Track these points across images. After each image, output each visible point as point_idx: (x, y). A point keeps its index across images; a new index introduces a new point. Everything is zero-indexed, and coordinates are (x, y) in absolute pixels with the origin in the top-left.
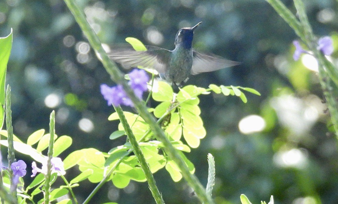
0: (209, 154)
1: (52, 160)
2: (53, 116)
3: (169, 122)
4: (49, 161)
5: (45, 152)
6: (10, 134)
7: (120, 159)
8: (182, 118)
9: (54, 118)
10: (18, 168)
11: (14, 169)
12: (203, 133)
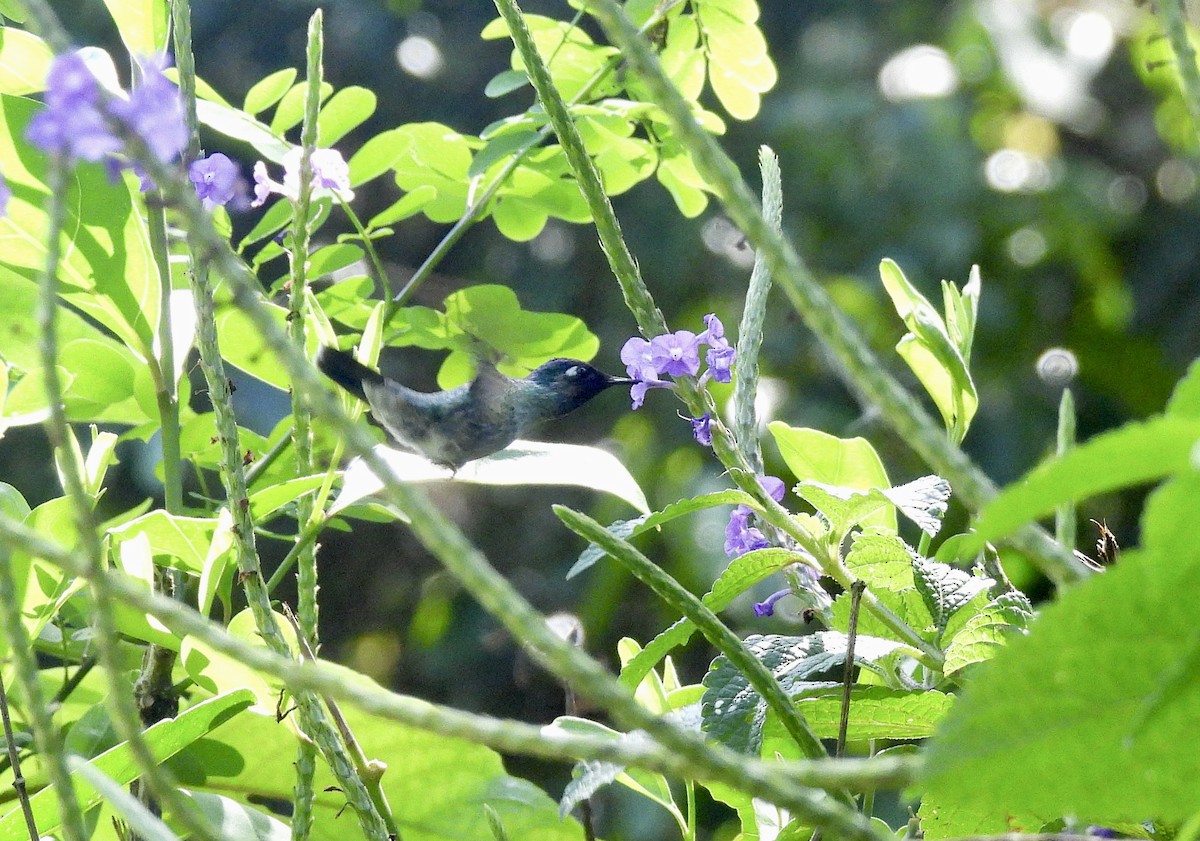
0: (762, 146)
1: (314, 157)
2: (316, 27)
3: (663, 45)
4: (305, 161)
5: (293, 135)
6: (185, 76)
7: (515, 156)
8: (705, 30)
9: (321, 32)
10: (209, 177)
11: (199, 180)
12: (767, 76)
